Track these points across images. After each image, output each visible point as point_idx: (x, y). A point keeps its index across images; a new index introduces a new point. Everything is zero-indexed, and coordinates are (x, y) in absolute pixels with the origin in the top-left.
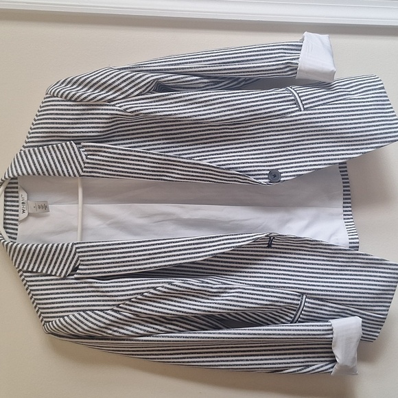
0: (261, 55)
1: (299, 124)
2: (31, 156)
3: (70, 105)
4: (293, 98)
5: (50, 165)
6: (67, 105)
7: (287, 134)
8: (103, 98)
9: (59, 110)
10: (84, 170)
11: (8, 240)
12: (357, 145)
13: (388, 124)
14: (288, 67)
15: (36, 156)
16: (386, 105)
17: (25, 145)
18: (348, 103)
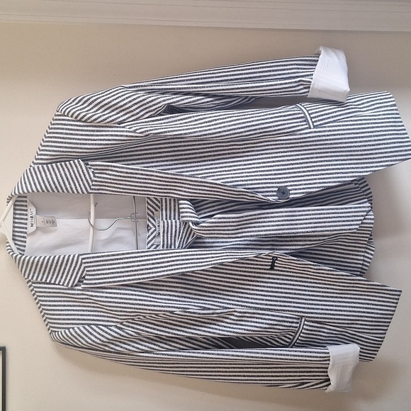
0: (273, 71)
1: (309, 142)
2: (40, 173)
3: (80, 126)
4: (303, 115)
5: (59, 183)
6: (77, 126)
7: (296, 151)
8: (113, 120)
9: (69, 129)
10: (92, 187)
11: (17, 252)
12: (367, 163)
13: (399, 142)
14: (301, 85)
15: (45, 173)
16: (398, 122)
17: (35, 161)
18: (359, 120)
